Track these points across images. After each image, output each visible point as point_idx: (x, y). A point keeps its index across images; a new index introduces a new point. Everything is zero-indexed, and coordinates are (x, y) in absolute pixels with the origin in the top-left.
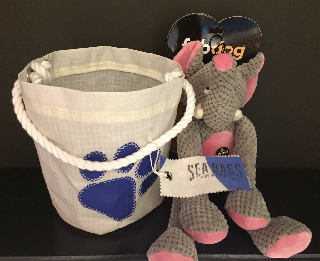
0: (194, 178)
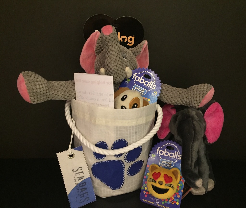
0: (74, 172)
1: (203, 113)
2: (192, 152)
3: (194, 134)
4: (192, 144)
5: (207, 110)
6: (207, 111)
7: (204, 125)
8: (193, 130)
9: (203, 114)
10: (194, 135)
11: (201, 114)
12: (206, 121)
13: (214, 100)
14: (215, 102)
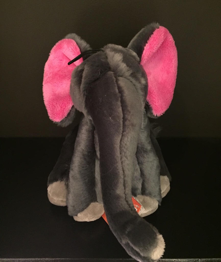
1: (138, 54)
2: (122, 163)
3: (122, 115)
4: (121, 141)
5: (145, 46)
6: (145, 48)
7: (143, 82)
8: (119, 103)
9: (138, 56)
10: (123, 118)
11: (134, 57)
12: (146, 70)
13: (158, 24)
14: (160, 27)
